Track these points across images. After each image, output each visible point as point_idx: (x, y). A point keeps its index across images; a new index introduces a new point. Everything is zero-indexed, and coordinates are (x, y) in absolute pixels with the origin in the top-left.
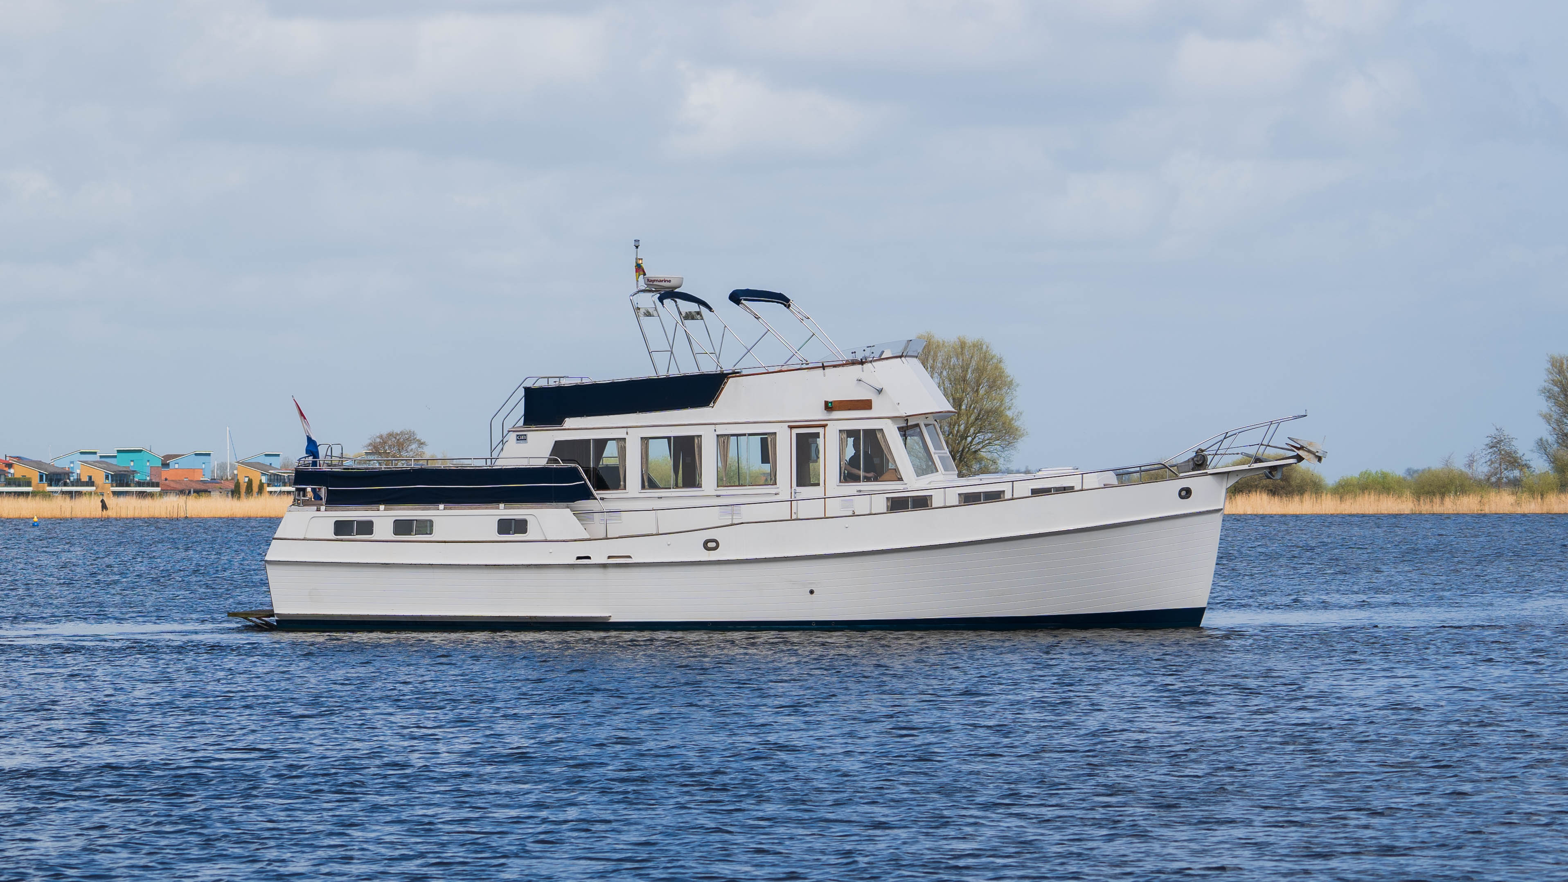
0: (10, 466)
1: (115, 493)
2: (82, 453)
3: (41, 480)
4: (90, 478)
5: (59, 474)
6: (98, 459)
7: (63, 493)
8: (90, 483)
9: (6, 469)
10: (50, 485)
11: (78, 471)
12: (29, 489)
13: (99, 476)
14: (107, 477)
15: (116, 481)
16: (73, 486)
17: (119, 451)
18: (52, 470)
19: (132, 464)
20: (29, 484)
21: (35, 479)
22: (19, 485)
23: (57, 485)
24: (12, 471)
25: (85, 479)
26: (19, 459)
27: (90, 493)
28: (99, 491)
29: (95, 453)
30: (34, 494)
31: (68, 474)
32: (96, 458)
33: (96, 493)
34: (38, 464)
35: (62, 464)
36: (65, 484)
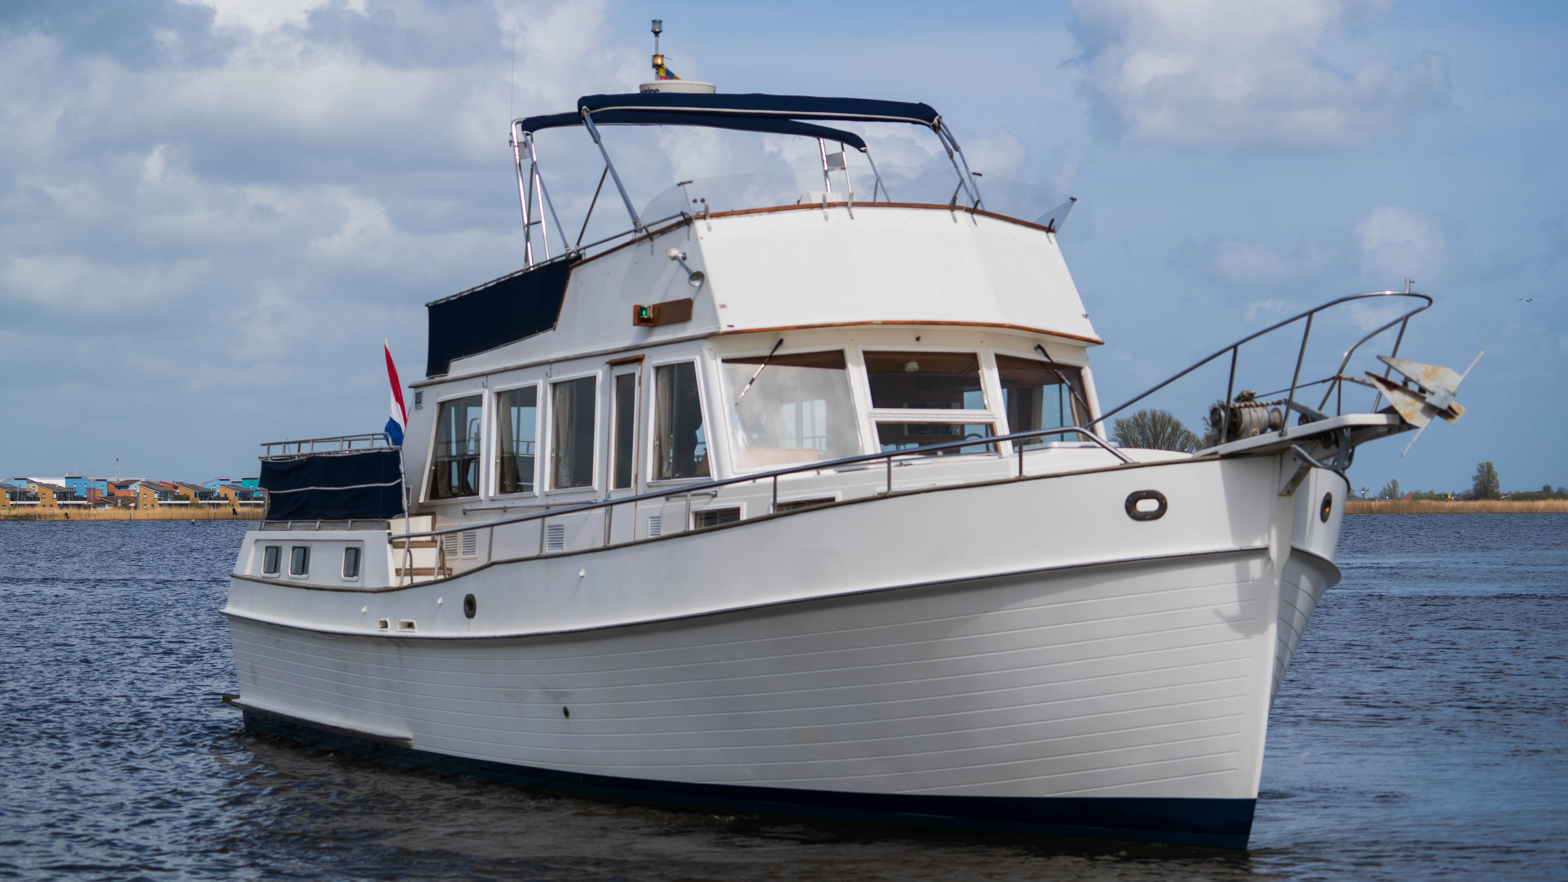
0: (176, 488)
1: (241, 505)
2: (220, 480)
3: (196, 496)
4: (226, 495)
5: (207, 493)
6: (231, 484)
7: (209, 504)
8: (226, 498)
9: (174, 490)
10: (201, 500)
11: (218, 491)
12: (188, 502)
13: (231, 494)
14: (236, 495)
15: (242, 497)
16: (215, 500)
17: (243, 479)
18: (202, 490)
19: (251, 486)
20: (188, 499)
21: (192, 496)
22: (182, 500)
23: (205, 500)
24: (178, 491)
25: (222, 496)
26: (182, 484)
27: (226, 504)
28: (231, 503)
29: (229, 480)
30: (191, 505)
31: (213, 492)
32: (229, 483)
33: (229, 504)
34: (193, 487)
35: (209, 487)
36: (211, 499)
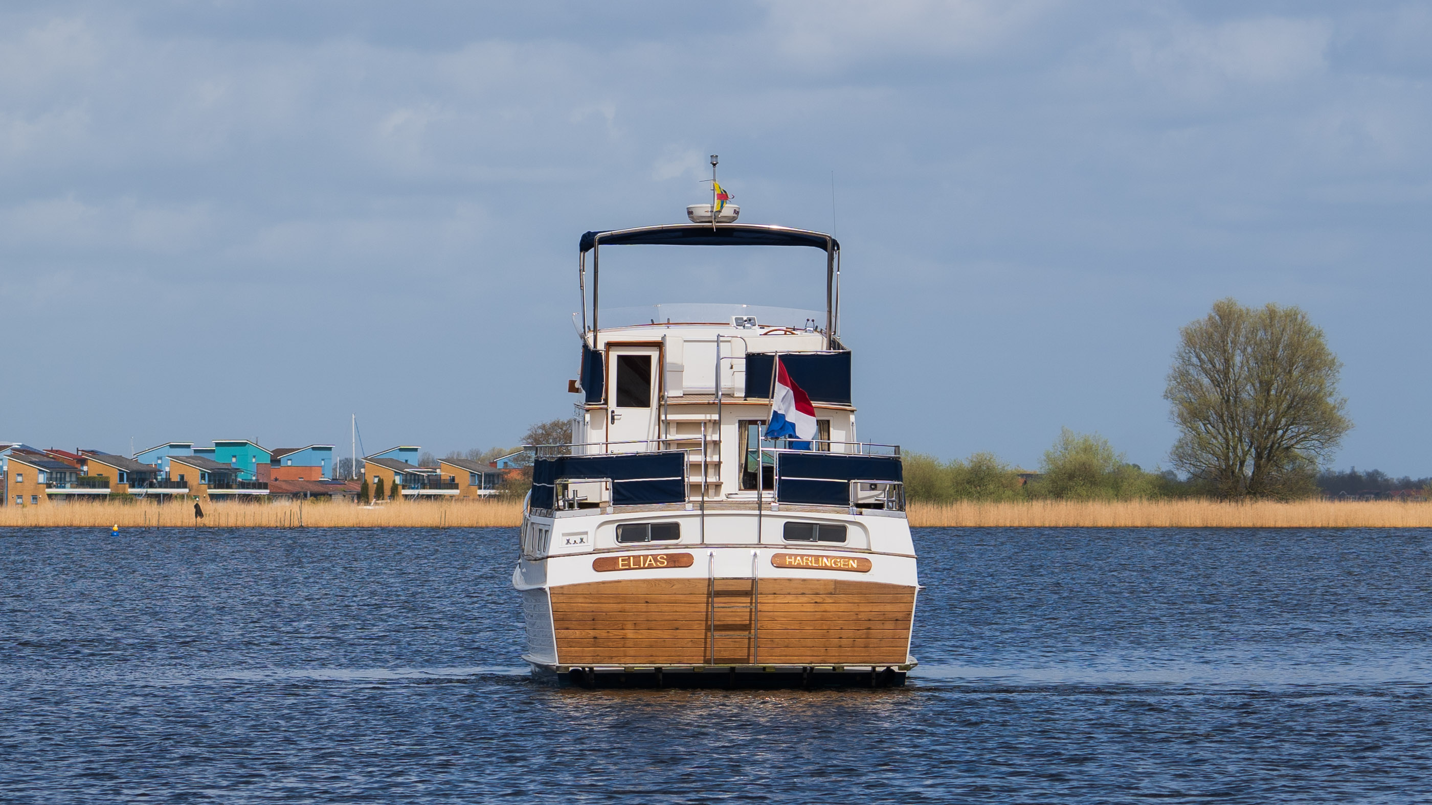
0: (83, 462)
1: (213, 497)
2: (172, 446)
3: (121, 479)
4: (182, 477)
5: (144, 473)
6: (192, 454)
7: (149, 496)
8: (182, 483)
9: (78, 466)
10: (133, 486)
11: (167, 469)
12: (107, 491)
13: (193, 475)
14: (203, 477)
15: (215, 482)
16: (160, 487)
17: (217, 444)
18: (135, 467)
19: (234, 460)
20: (106, 485)
21: (114, 479)
22: (94, 486)
23: (141, 486)
24: (85, 468)
25: (175, 478)
26: (94, 453)
27: (182, 496)
28: (193, 493)
29: (188, 446)
30: (112, 497)
31: (155, 472)
32: (189, 453)
33: (188, 496)
34: (117, 460)
35: (148, 460)
36: (151, 486)
